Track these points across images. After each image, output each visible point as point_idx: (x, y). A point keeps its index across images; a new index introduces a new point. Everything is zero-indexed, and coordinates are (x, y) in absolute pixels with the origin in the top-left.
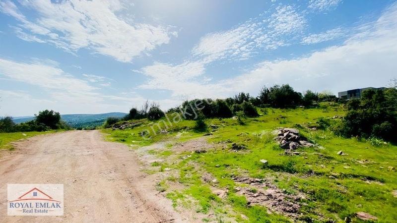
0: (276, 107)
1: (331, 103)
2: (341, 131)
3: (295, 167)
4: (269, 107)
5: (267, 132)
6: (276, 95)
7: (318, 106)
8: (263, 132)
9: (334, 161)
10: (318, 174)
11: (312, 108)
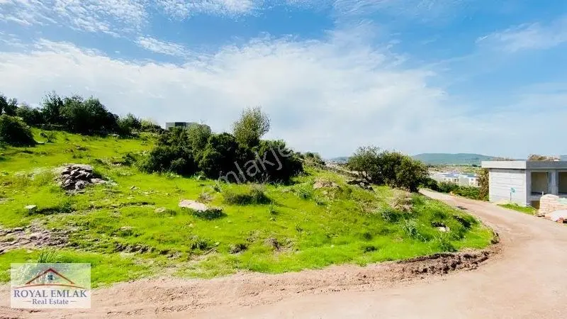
0: (74, 132)
1: (154, 135)
2: (145, 167)
3: (74, 206)
4: (59, 129)
5: (45, 170)
6: (76, 111)
7: (136, 137)
8: (38, 171)
9: (120, 195)
10: (98, 208)
11: (130, 138)
